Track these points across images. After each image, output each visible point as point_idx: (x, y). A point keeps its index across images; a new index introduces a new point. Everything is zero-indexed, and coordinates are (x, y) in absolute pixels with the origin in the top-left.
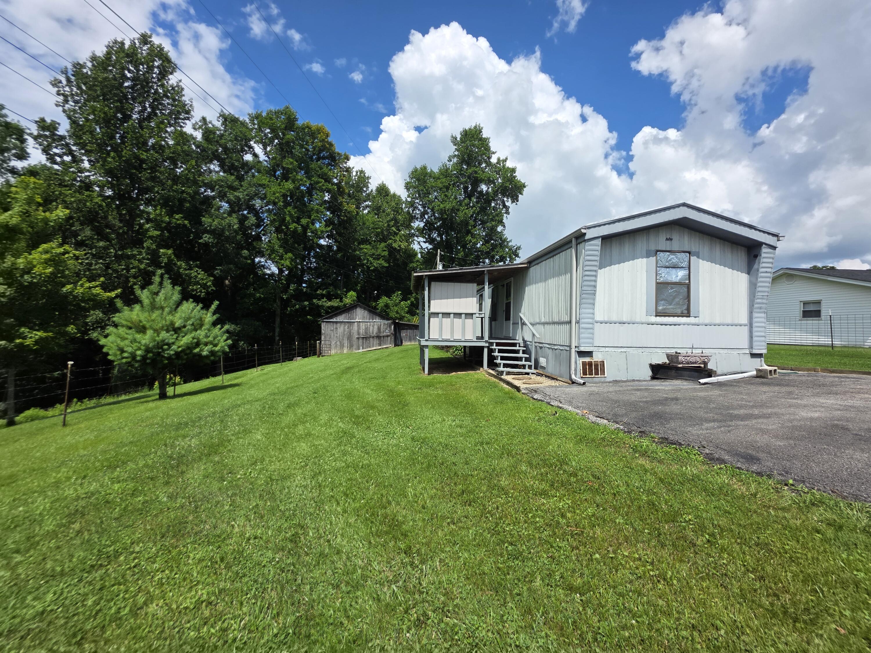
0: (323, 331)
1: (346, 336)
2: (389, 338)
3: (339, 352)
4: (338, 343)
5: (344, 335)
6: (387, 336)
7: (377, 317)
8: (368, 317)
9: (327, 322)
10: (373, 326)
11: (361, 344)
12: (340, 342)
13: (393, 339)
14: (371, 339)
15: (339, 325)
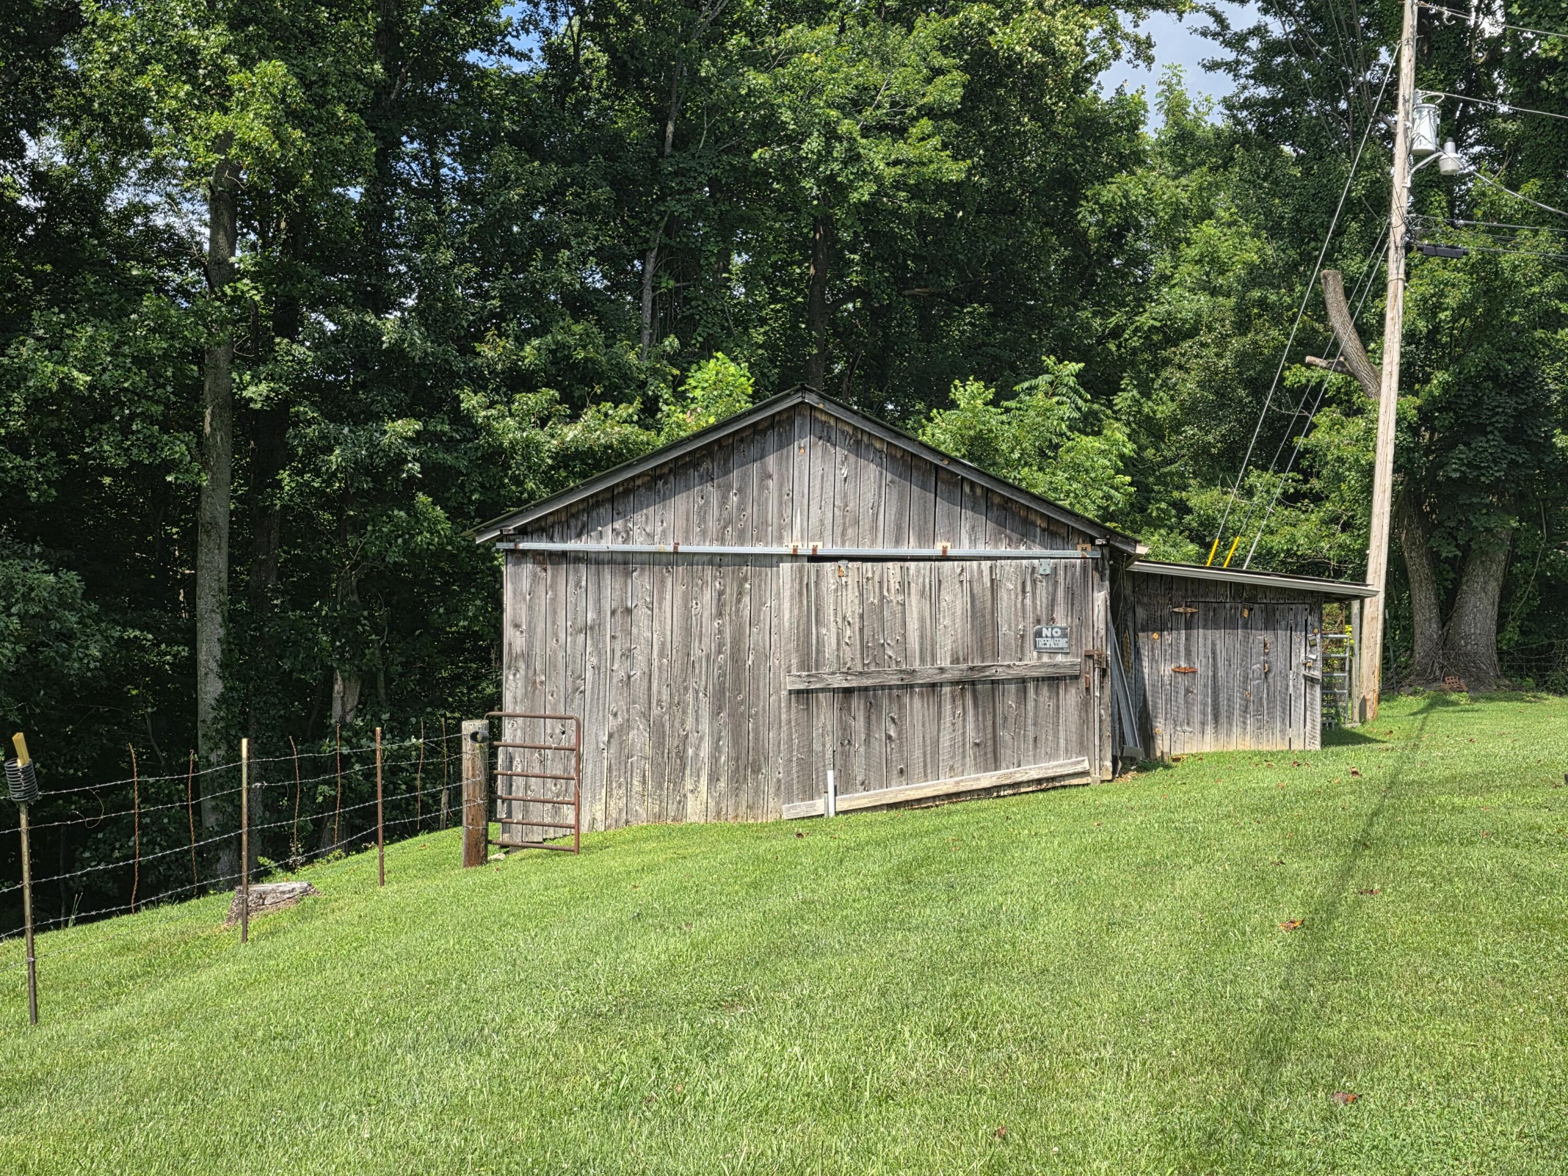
0: (514, 639)
1: (701, 680)
2: (1071, 698)
3: (642, 810)
4: (639, 737)
5: (689, 665)
6: (1054, 681)
7: (967, 519)
8: (887, 516)
9: (543, 558)
10: (932, 594)
11: (826, 745)
12: (658, 733)
13: (1100, 712)
14: (916, 706)
15: (641, 582)
